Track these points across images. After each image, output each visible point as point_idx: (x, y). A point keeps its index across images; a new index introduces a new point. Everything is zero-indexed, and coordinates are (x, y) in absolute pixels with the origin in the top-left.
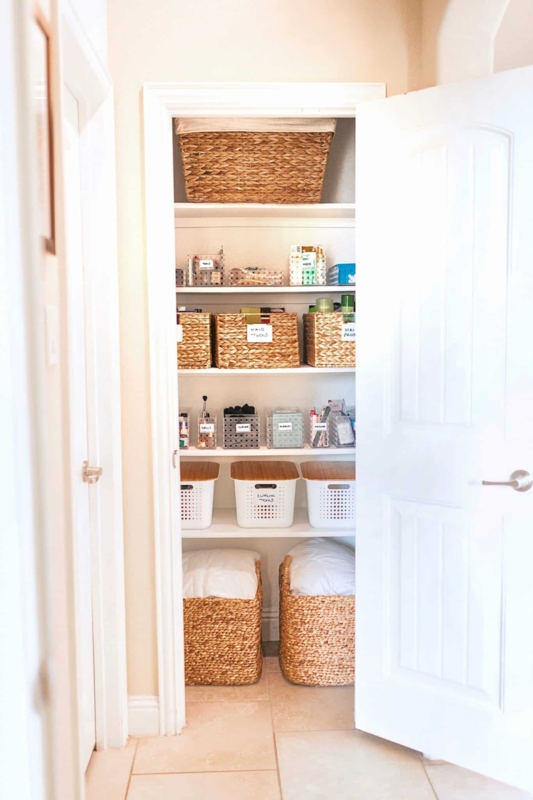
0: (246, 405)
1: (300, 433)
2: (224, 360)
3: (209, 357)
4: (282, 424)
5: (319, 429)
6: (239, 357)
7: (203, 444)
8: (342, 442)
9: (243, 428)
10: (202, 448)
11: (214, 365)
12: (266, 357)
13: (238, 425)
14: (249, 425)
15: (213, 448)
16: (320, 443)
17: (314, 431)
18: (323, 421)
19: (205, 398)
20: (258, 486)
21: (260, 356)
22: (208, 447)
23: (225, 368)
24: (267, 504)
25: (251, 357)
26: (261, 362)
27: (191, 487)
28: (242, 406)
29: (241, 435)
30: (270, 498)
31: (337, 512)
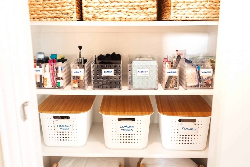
0: (114, 53)
1: (155, 78)
2: (88, 13)
3: (75, 10)
4: (141, 70)
5: (171, 74)
6: (102, 10)
7: (76, 85)
8: (189, 85)
9: (108, 73)
10: (74, 88)
11: (81, 18)
12: (126, 9)
13: (103, 70)
14: (112, 70)
15: (84, 88)
16: (171, 85)
17: (166, 75)
18: (175, 68)
19: (80, 48)
20: (120, 120)
21: (120, 8)
22: (80, 87)
23: (90, 20)
24: (128, 132)
25: (113, 9)
26: (121, 15)
27: (68, 118)
28: (111, 54)
29: (107, 78)
30: (130, 129)
31: (184, 139)
